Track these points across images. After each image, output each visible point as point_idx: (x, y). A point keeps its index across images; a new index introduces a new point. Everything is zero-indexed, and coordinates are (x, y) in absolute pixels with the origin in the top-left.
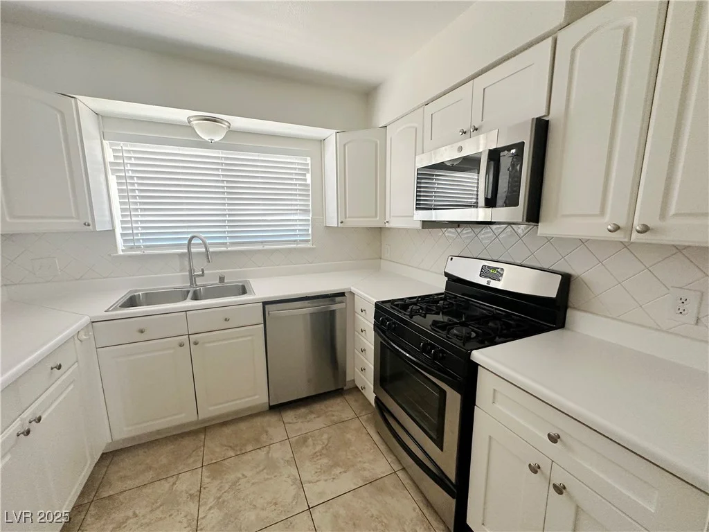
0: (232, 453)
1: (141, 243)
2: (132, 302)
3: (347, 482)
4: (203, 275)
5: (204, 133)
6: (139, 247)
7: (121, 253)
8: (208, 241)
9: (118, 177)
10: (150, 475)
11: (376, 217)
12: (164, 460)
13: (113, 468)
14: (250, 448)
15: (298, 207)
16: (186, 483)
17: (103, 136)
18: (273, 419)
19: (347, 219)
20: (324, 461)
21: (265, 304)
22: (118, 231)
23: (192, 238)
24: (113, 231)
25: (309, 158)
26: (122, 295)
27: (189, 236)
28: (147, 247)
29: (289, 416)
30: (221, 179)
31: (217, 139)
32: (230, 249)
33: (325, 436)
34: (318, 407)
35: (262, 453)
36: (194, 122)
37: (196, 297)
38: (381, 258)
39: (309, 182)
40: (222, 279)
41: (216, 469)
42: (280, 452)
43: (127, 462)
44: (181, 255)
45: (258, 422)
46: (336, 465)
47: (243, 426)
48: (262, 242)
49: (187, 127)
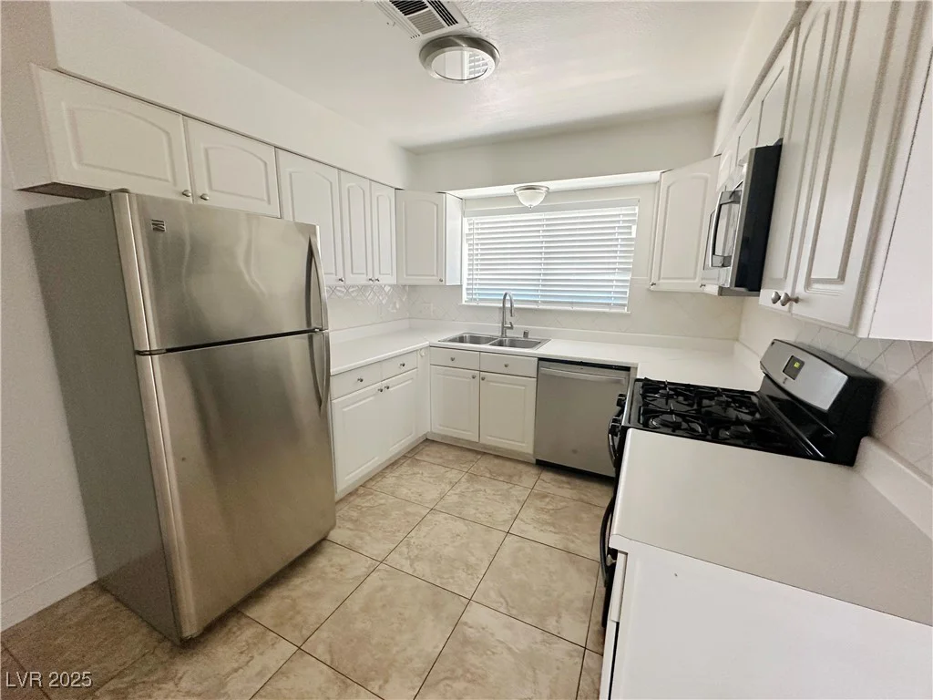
0: (488, 476)
1: (477, 297)
2: (461, 340)
3: (550, 538)
4: (512, 328)
5: (526, 199)
6: (475, 299)
7: (464, 303)
8: (514, 298)
9: (470, 245)
10: (440, 461)
11: (695, 278)
12: (451, 458)
13: (427, 448)
14: (501, 479)
15: (617, 266)
16: (453, 475)
17: (464, 214)
18: (534, 471)
19: (661, 281)
20: (546, 517)
21: (541, 359)
22: (465, 287)
23: (506, 294)
24: (461, 286)
25: (637, 208)
26: (457, 334)
27: (504, 293)
28: (481, 300)
29: (548, 476)
30: (541, 239)
31: (535, 204)
32: (541, 307)
33: (563, 504)
34: (578, 482)
35: (506, 486)
36: (518, 193)
37: (501, 344)
38: (737, 340)
39: (634, 235)
40: (526, 334)
41: (473, 477)
42: (519, 492)
43: (434, 448)
44: (500, 308)
45: (521, 467)
46: (553, 525)
47: (508, 464)
48: (572, 303)
49: (513, 197)
